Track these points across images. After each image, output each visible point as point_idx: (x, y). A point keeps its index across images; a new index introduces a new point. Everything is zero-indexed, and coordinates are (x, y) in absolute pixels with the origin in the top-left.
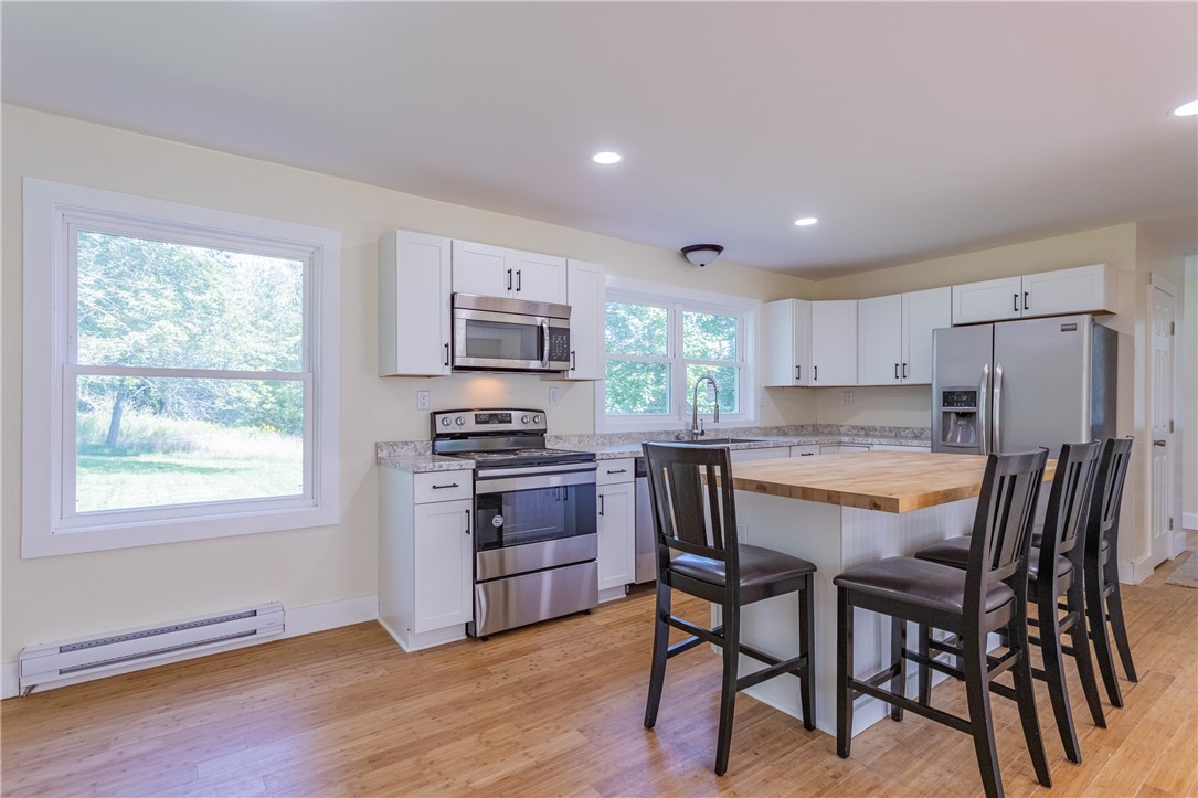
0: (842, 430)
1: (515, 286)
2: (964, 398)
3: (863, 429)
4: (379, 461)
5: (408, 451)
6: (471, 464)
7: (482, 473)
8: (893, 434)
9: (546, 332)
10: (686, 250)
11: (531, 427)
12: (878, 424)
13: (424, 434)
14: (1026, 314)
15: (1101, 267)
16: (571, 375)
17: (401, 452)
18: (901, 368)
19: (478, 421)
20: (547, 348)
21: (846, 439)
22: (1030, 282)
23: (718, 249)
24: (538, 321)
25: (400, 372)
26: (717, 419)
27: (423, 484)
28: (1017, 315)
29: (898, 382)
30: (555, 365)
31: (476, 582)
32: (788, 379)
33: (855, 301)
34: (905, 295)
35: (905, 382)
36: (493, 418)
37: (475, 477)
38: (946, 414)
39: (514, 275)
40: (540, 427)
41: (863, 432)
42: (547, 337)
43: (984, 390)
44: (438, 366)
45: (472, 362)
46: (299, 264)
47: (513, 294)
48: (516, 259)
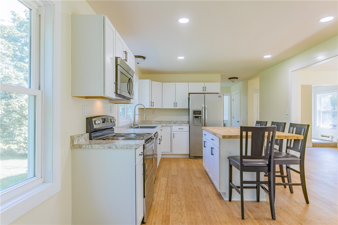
0: (152, 122)
2: (198, 113)
3: (159, 122)
8: (168, 123)
12: (164, 120)
14: (205, 92)
15: (219, 83)
18: (175, 104)
21: (164, 125)
22: (206, 84)
23: (144, 58)
28: (203, 92)
29: (174, 108)
34: (176, 83)
35: (176, 108)
38: (194, 117)
41: (159, 123)
43: (203, 111)
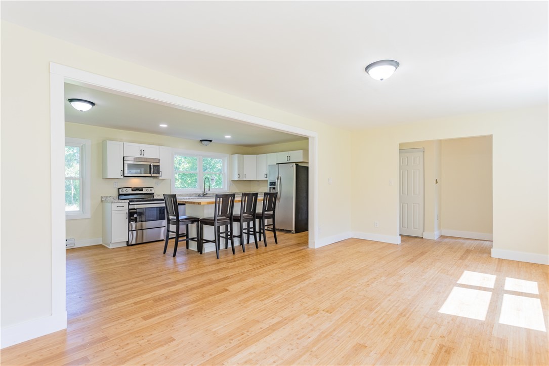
1: (142, 154)
2: (274, 184)
4: (102, 201)
5: (111, 199)
6: (128, 201)
7: (131, 203)
9: (152, 166)
10: (202, 141)
11: (149, 192)
13: (116, 194)
15: (302, 151)
16: (160, 178)
17: (109, 199)
18: (266, 175)
19: (133, 190)
20: (152, 170)
22: (290, 153)
23: (211, 141)
24: (149, 164)
25: (108, 177)
26: (209, 190)
27: (114, 206)
28: (288, 162)
29: (265, 179)
30: (155, 175)
31: (129, 231)
32: (236, 178)
33: (255, 155)
35: (267, 179)
36: (137, 190)
37: (129, 204)
38: (270, 188)
39: (142, 151)
40: (153, 192)
42: (152, 167)
43: (277, 182)
44: (119, 176)
45: (129, 175)
46: (78, 148)
47: (142, 156)
48: (143, 147)
